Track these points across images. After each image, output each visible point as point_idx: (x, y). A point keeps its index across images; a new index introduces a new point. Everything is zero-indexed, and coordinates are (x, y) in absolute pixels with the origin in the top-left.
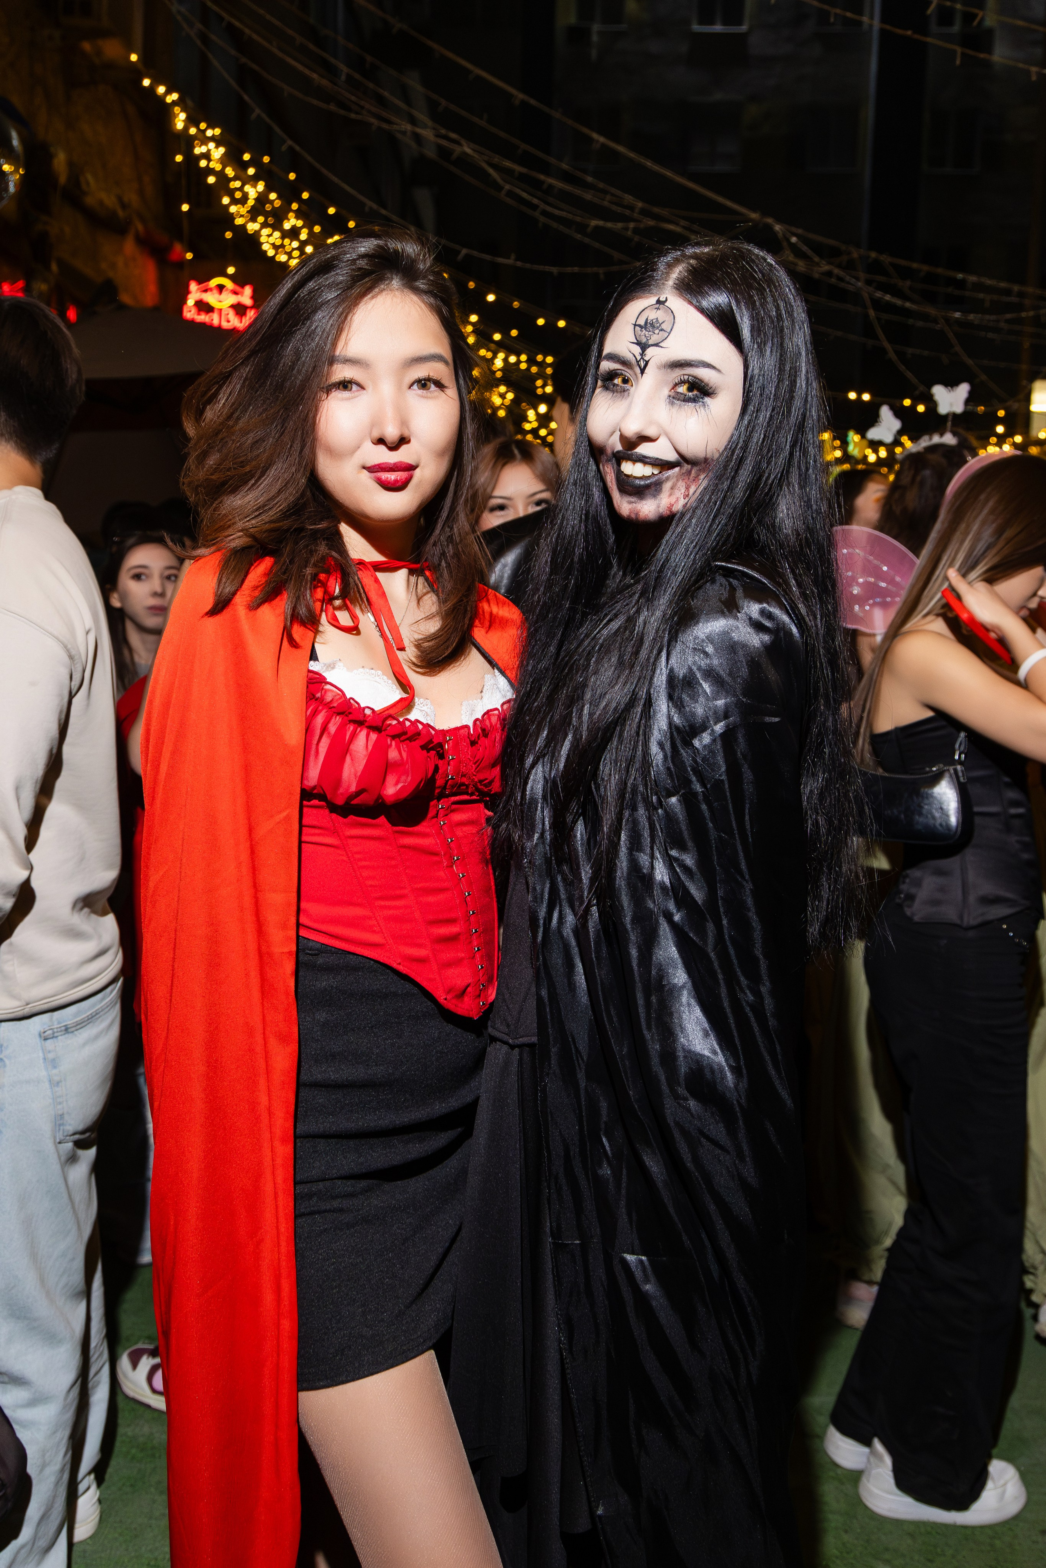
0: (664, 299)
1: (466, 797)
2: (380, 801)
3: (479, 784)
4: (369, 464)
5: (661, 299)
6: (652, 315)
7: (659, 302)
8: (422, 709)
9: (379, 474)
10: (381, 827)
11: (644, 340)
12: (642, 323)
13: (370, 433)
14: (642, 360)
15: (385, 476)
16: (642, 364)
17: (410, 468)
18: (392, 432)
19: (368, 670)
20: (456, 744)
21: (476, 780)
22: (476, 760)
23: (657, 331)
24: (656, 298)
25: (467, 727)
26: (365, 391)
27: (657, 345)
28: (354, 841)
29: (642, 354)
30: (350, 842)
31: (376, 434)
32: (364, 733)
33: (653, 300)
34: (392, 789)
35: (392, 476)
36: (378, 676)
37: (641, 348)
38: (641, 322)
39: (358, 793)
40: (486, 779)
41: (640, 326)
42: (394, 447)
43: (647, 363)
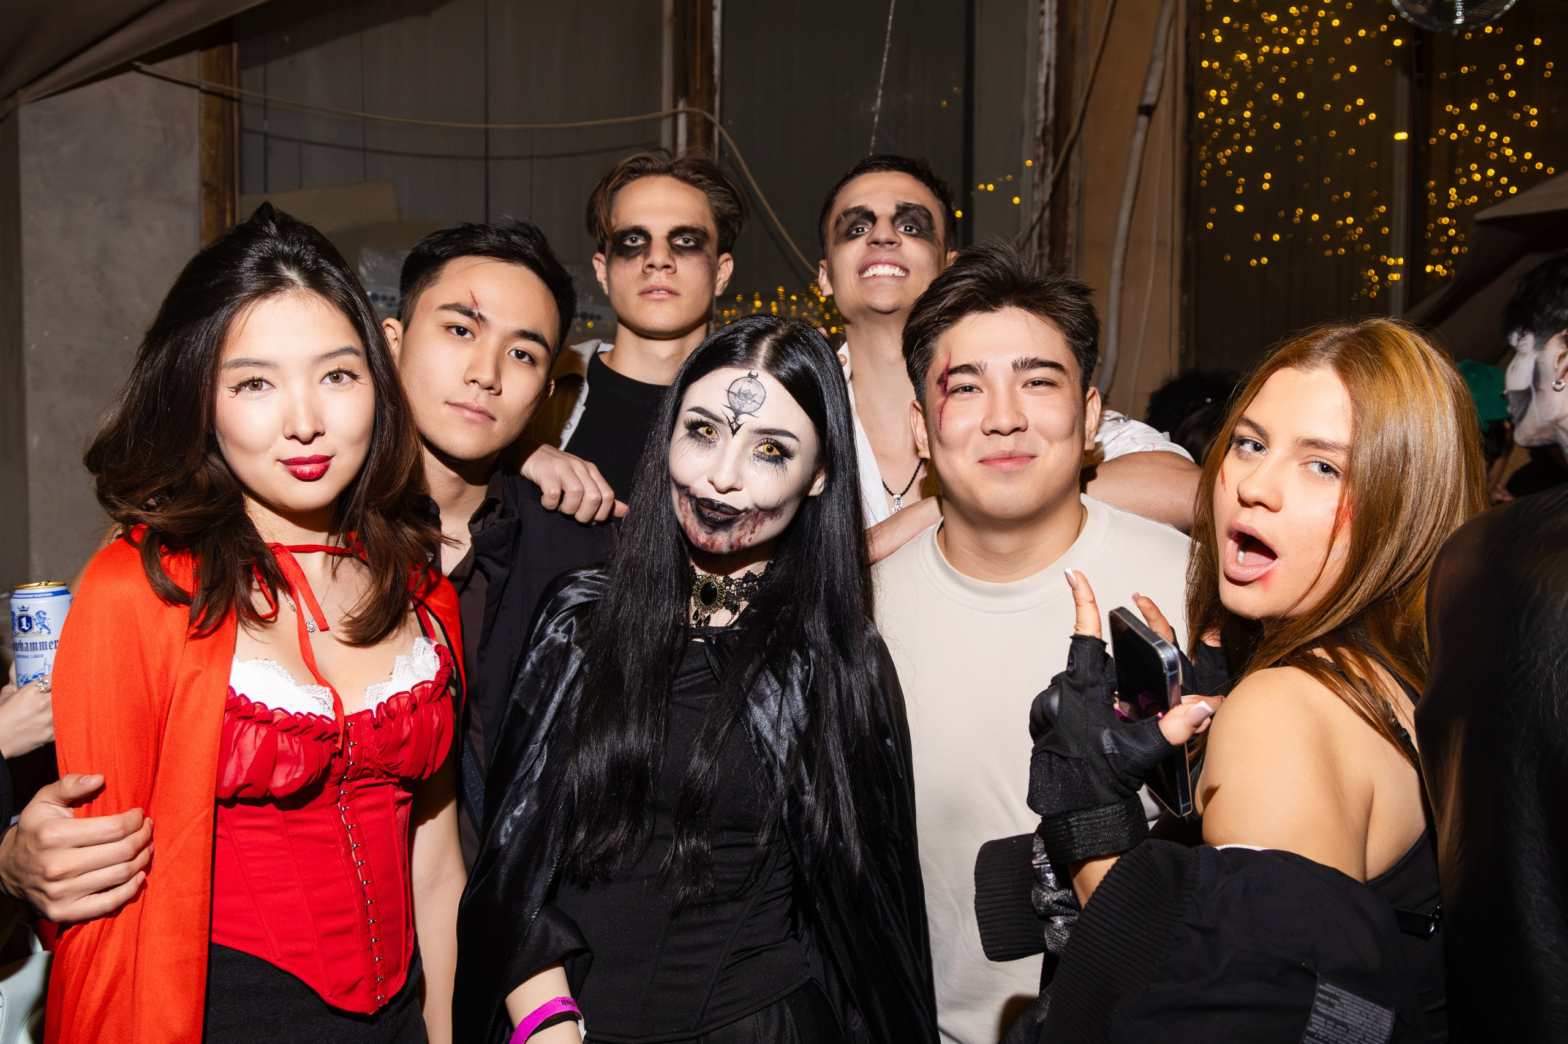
0: (755, 374)
1: (373, 781)
2: (268, 794)
3: (385, 767)
4: (284, 458)
5: (752, 373)
6: (745, 386)
7: (750, 375)
8: (320, 697)
9: (294, 467)
10: (270, 816)
11: (737, 407)
12: (736, 391)
13: (283, 430)
14: (734, 424)
15: (300, 469)
16: (735, 427)
17: (325, 460)
18: (305, 429)
19: (261, 661)
20: (358, 728)
21: (382, 763)
22: (380, 744)
23: (750, 401)
24: (748, 372)
25: (370, 711)
26: (275, 390)
27: (749, 414)
28: (242, 832)
29: (736, 418)
30: (237, 832)
31: (289, 433)
32: (254, 728)
33: (745, 373)
34: (280, 780)
35: (307, 469)
36: (273, 666)
37: (735, 413)
38: (735, 389)
39: (245, 786)
40: (392, 763)
41: (733, 393)
42: (307, 442)
43: (739, 427)
